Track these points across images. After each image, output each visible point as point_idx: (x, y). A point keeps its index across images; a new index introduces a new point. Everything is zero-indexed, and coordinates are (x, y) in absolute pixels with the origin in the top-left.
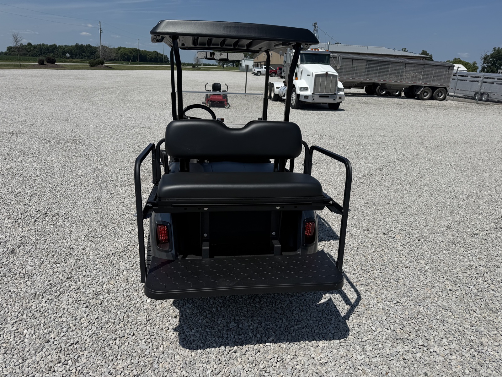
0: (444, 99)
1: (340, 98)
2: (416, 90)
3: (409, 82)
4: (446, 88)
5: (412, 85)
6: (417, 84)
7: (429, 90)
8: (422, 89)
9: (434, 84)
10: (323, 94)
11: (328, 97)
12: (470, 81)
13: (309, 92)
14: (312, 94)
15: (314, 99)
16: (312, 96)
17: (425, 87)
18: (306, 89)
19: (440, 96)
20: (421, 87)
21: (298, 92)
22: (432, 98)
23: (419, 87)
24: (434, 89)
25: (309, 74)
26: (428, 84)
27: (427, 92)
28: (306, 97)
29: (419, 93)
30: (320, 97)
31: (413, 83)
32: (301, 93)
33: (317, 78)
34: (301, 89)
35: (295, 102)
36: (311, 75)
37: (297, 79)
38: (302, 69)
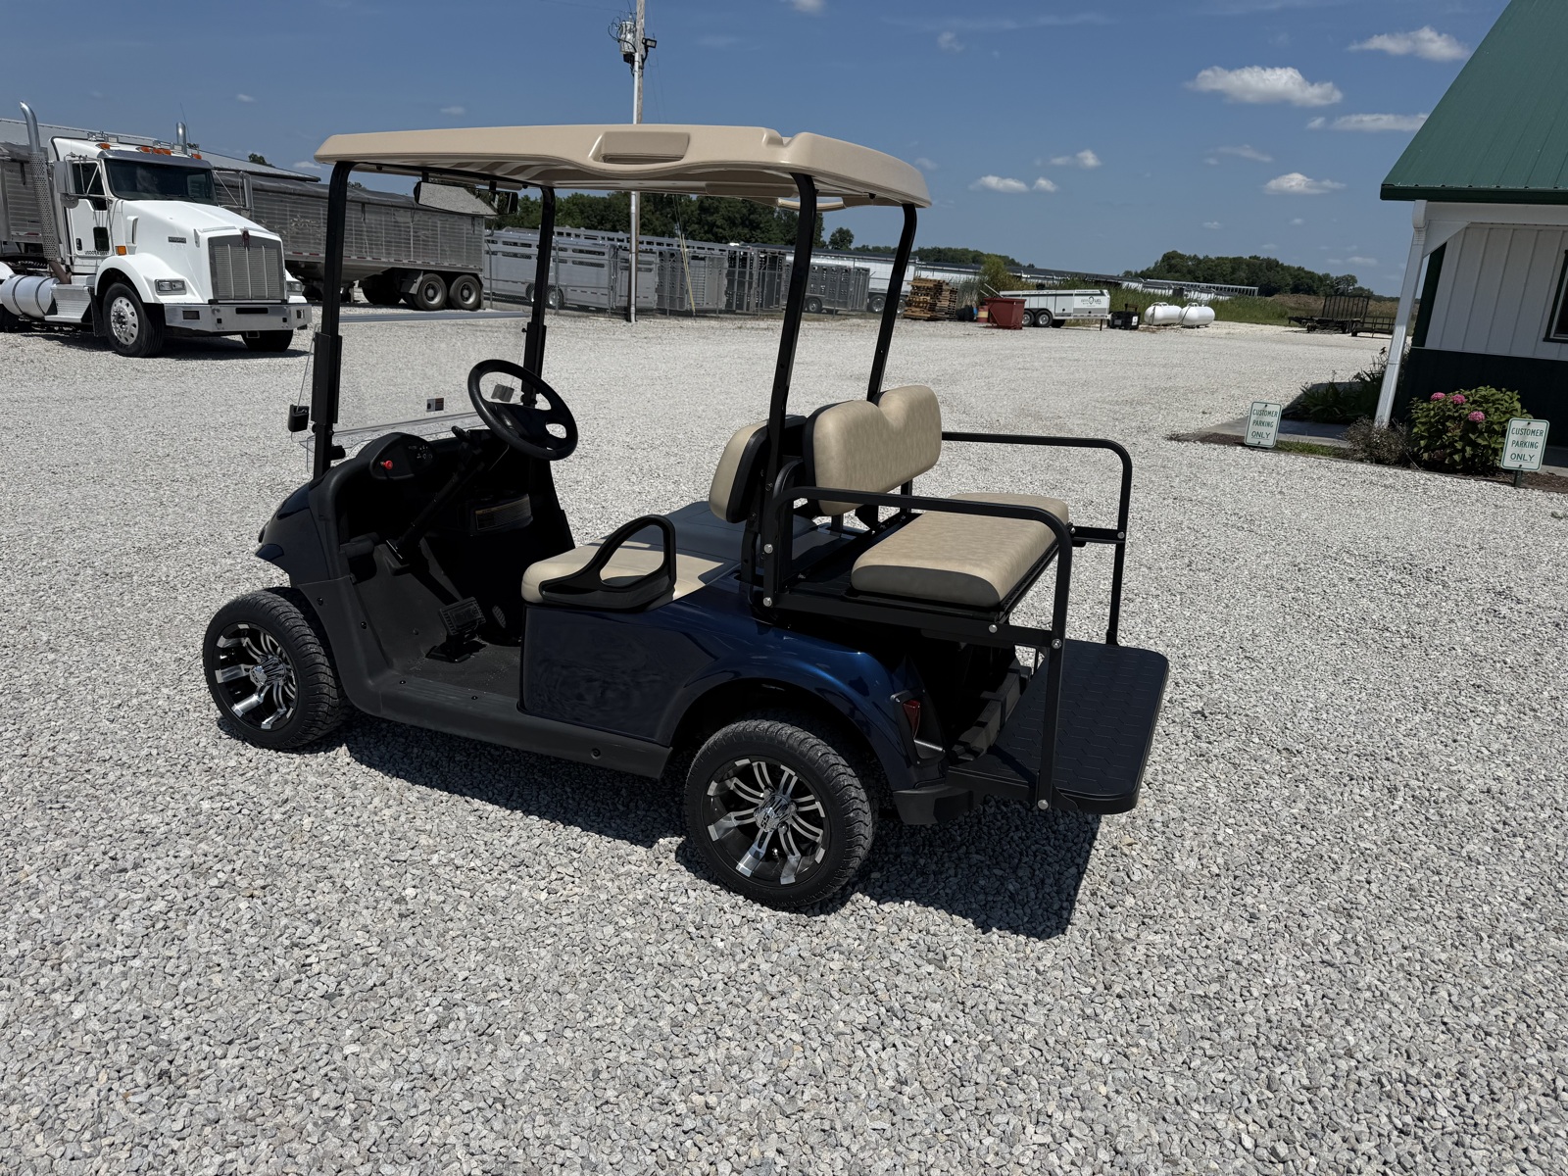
0: (478, 306)
1: (300, 315)
2: (401, 283)
3: (383, 260)
4: (476, 276)
5: (390, 266)
6: (405, 263)
7: (437, 281)
8: (421, 278)
9: (448, 264)
10: (246, 303)
11: (264, 311)
12: (506, 254)
13: (197, 294)
14: (211, 302)
15: (219, 321)
16: (213, 311)
17: (426, 272)
18: (176, 286)
19: (467, 299)
20: (417, 272)
21: (149, 296)
22: (449, 304)
23: (409, 274)
24: (449, 277)
25: (179, 235)
26: (433, 264)
27: (433, 288)
28: (192, 313)
29: (413, 290)
30: (240, 311)
31: (392, 260)
32: (165, 300)
33: (218, 250)
34: (160, 286)
35: (135, 332)
36: (191, 241)
37: (121, 251)
38: (132, 218)
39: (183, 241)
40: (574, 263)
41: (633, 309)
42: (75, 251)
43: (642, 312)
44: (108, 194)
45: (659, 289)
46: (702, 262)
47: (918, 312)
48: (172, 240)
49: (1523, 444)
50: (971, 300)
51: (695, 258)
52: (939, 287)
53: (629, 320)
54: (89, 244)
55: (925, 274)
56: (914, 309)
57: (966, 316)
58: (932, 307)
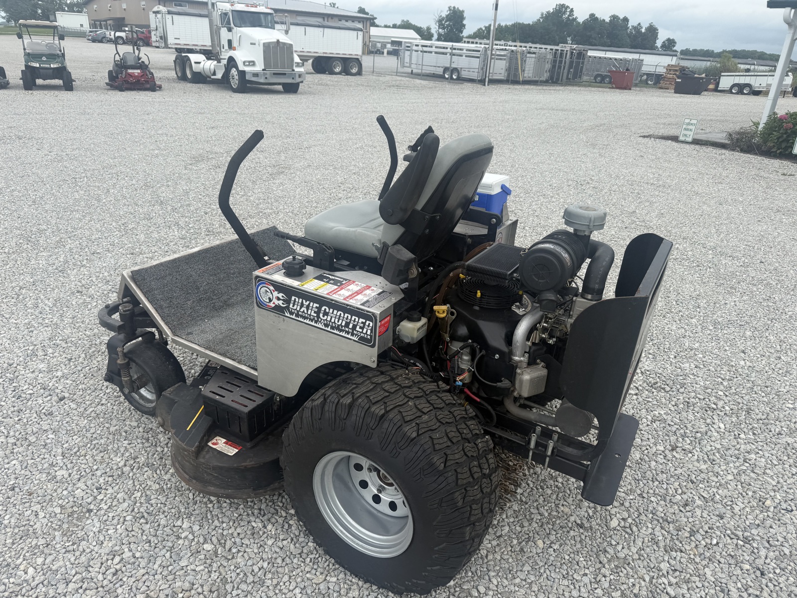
1: (300, 76)
10: (278, 71)
11: (284, 74)
13: (259, 67)
14: (263, 70)
15: (266, 78)
16: (264, 73)
18: (252, 63)
21: (241, 67)
25: (254, 42)
28: (256, 75)
30: (275, 74)
32: (247, 69)
33: (267, 48)
34: (245, 63)
35: (237, 82)
36: (257, 44)
37: (234, 49)
38: (239, 35)
39: (255, 44)
40: (466, 56)
41: (487, 79)
42: (222, 49)
43: (493, 82)
44: (232, 25)
45: (509, 70)
46: (534, 55)
47: (667, 85)
48: (251, 44)
51: (529, 53)
53: (484, 85)
54: (226, 47)
56: (666, 83)
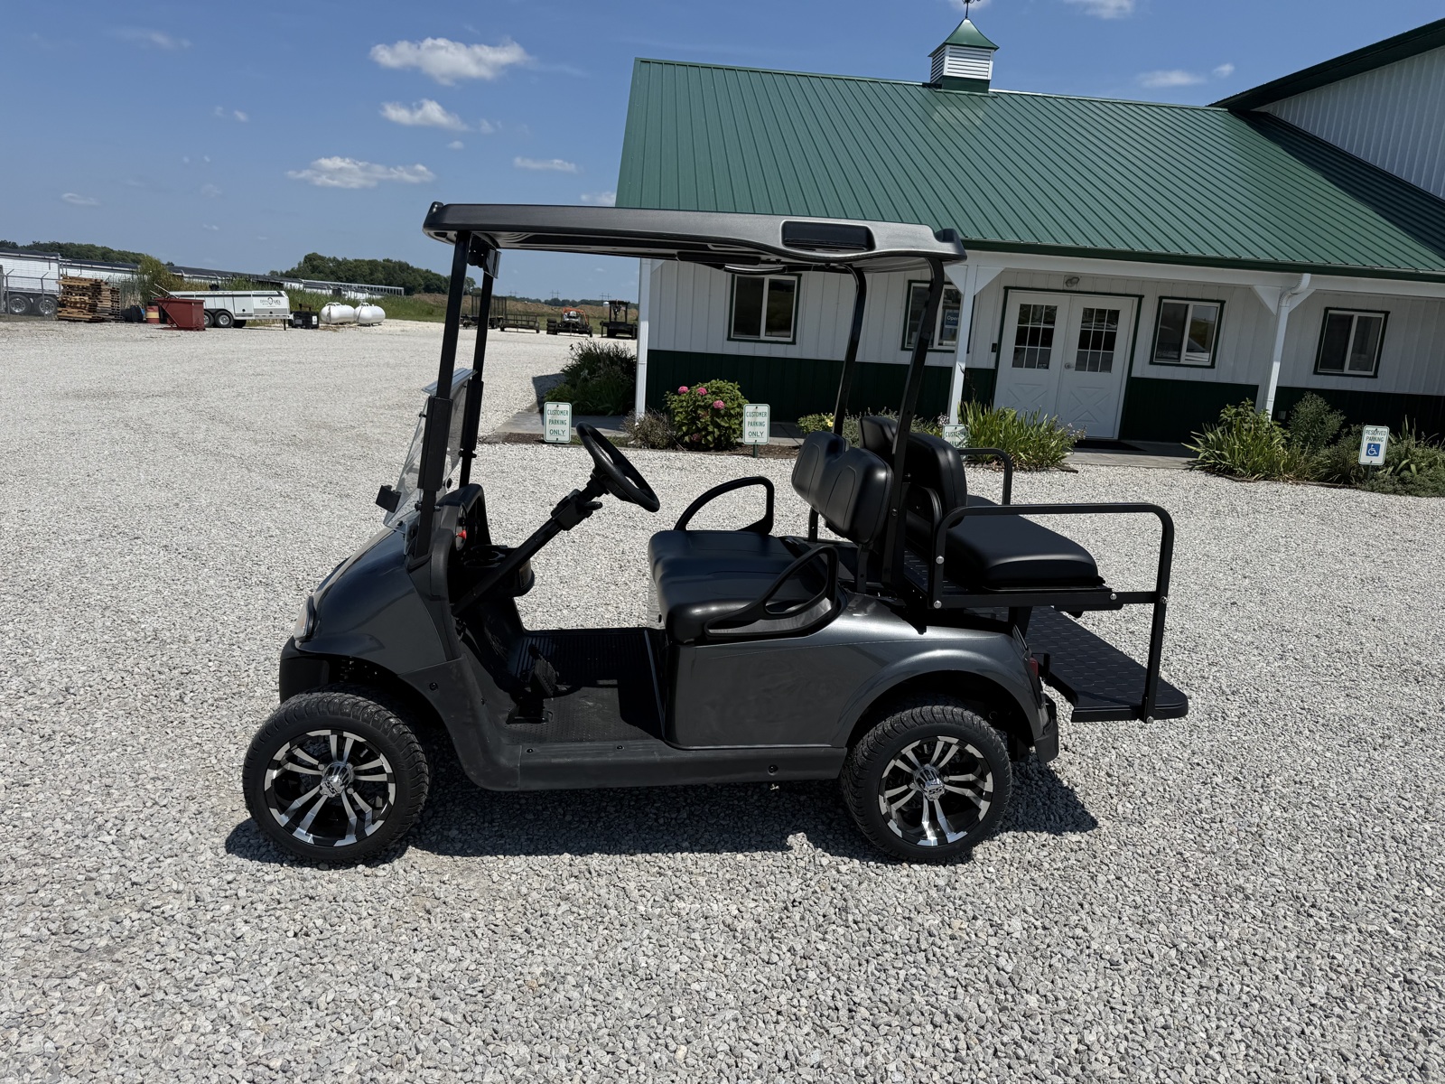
47: (75, 313)
49: (755, 424)
50: (134, 300)
52: (96, 287)
55: (73, 273)
56: (70, 310)
57: (133, 316)
58: (93, 308)
